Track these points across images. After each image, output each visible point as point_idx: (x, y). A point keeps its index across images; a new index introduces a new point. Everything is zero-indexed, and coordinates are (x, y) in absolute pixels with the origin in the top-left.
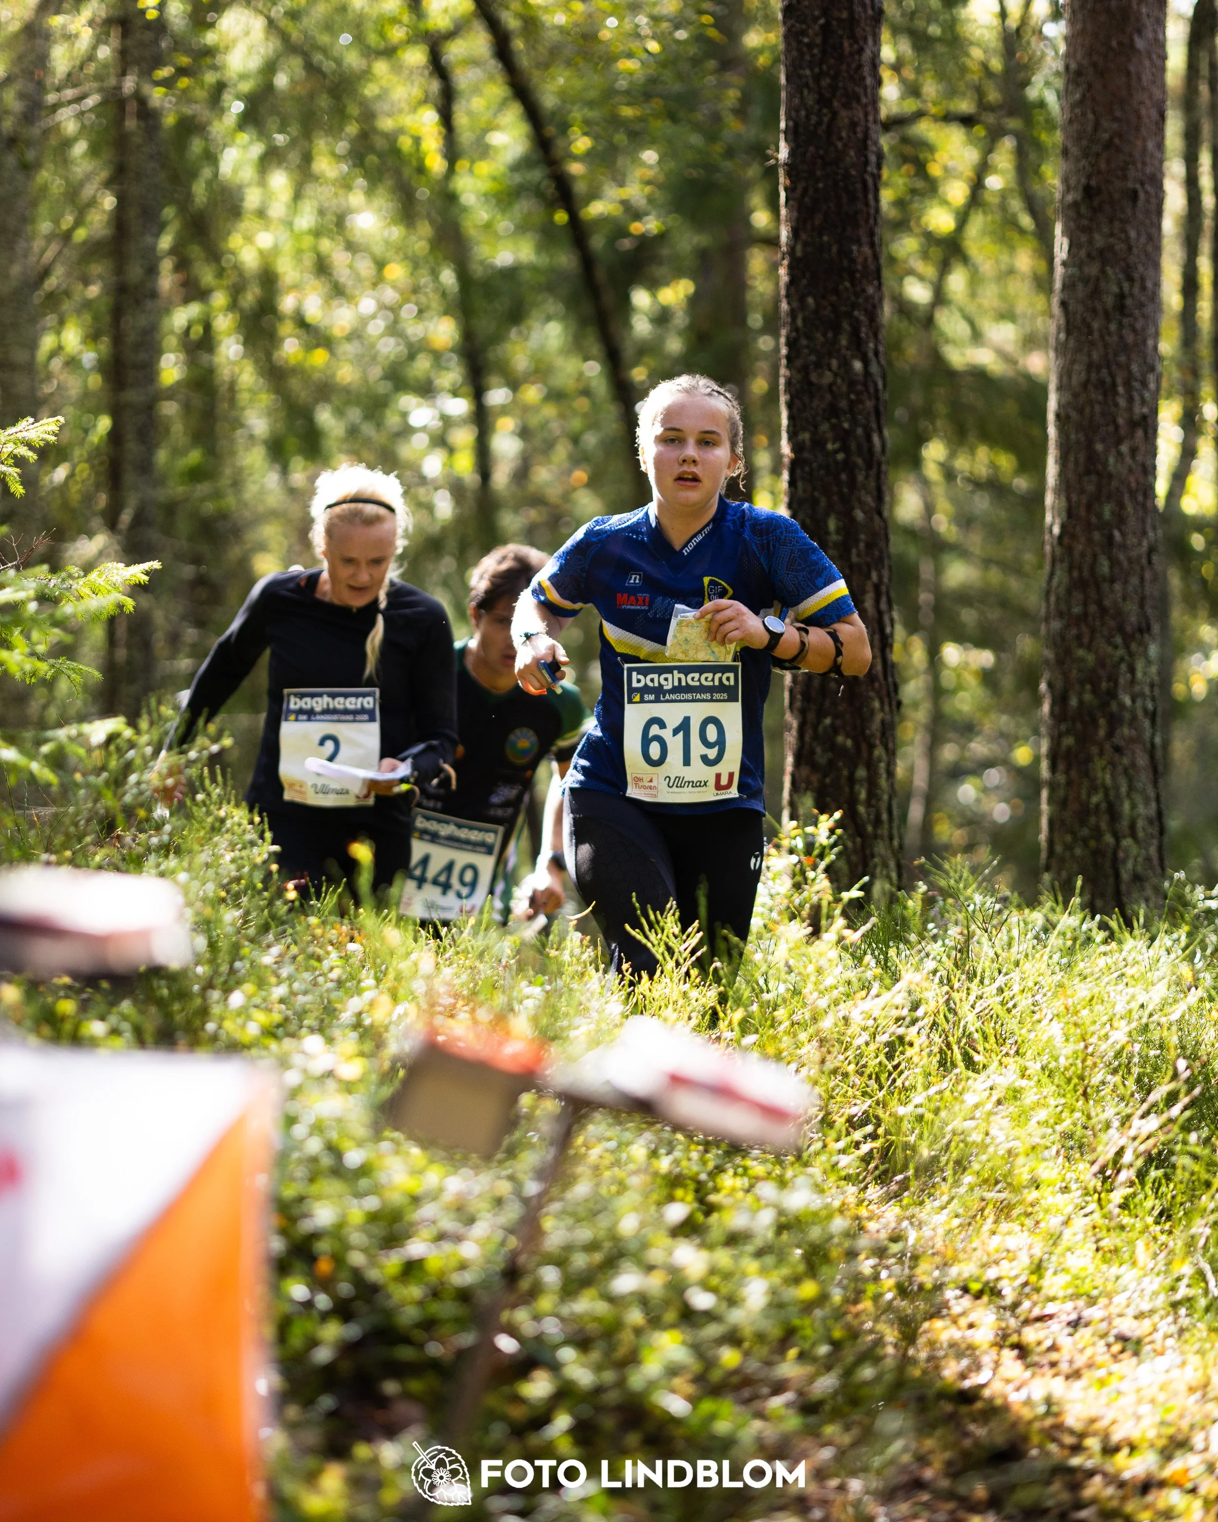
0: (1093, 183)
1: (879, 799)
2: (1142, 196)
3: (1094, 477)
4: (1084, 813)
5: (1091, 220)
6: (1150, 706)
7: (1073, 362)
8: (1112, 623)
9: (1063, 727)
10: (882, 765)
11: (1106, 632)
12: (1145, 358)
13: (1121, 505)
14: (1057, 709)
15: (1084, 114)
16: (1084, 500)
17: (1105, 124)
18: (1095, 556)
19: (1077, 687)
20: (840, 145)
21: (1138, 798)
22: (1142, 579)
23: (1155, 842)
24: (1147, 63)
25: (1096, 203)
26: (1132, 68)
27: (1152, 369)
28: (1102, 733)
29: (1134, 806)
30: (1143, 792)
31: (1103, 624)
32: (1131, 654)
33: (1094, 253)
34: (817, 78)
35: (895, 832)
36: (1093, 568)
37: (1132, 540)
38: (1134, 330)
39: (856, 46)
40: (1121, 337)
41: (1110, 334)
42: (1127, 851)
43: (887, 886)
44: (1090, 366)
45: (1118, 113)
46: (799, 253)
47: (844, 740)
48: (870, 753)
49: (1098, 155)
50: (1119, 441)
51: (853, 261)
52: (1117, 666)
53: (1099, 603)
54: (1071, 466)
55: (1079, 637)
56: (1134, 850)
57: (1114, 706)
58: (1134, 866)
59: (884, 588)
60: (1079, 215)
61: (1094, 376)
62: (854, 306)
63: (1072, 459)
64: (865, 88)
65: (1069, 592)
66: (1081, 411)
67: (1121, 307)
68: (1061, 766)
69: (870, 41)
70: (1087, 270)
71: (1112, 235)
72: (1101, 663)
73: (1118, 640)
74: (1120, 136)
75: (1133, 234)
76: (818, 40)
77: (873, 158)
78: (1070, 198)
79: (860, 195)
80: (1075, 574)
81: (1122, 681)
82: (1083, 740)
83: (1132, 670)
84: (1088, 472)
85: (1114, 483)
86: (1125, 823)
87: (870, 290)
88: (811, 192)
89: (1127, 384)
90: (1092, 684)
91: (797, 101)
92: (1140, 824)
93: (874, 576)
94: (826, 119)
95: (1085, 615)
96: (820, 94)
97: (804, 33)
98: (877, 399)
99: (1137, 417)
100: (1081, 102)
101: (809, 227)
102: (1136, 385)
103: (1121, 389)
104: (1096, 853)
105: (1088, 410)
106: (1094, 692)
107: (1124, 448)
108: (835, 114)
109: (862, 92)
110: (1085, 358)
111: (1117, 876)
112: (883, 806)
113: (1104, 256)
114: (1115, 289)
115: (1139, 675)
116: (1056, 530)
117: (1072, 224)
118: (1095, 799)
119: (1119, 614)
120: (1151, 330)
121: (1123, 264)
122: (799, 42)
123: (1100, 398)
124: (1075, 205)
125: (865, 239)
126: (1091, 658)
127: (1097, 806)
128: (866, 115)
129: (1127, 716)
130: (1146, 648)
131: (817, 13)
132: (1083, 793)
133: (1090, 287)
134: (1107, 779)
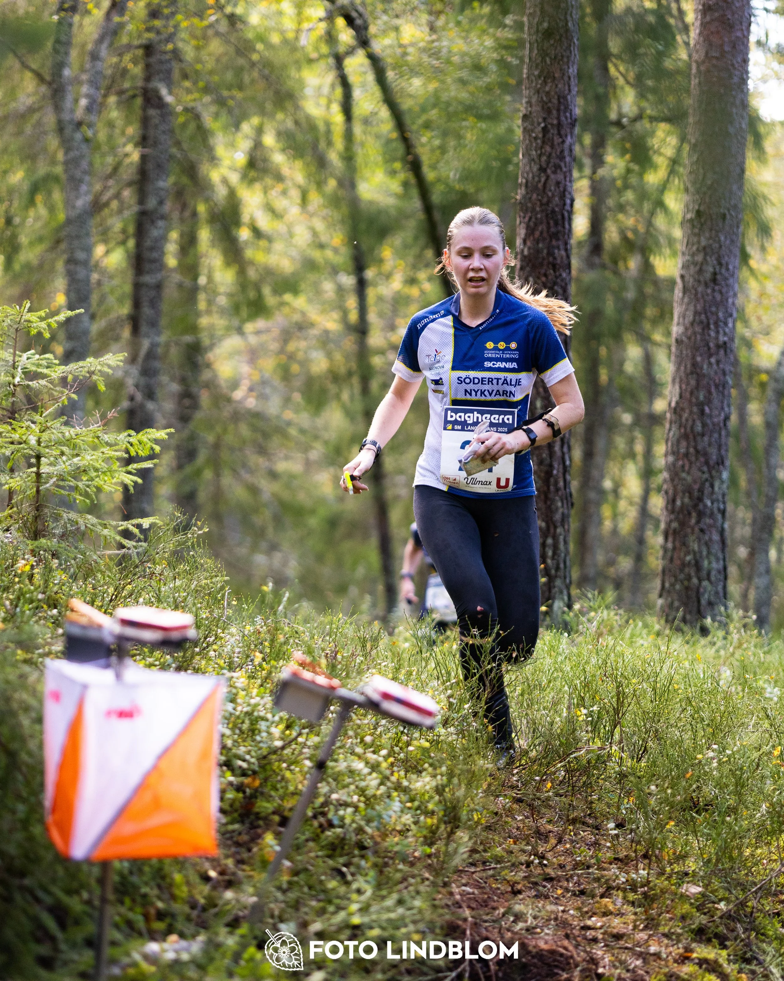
0: (702, 208)
1: (559, 556)
2: (728, 217)
3: (694, 376)
4: (684, 565)
5: (700, 229)
7: (686, 310)
8: (702, 459)
9: (672, 517)
10: (562, 537)
11: (698, 464)
12: (726, 308)
13: (710, 393)
14: (670, 507)
15: (698, 169)
17: (710, 175)
18: (694, 421)
19: (681, 494)
20: (550, 194)
21: (713, 559)
22: (720, 435)
23: (722, 583)
24: (734, 141)
25: (703, 220)
26: (726, 144)
28: (693, 521)
29: (710, 563)
30: (716, 555)
31: (697, 459)
32: (712, 477)
33: (701, 249)
34: (540, 156)
36: (692, 427)
37: (716, 412)
38: (721, 292)
39: (560, 140)
40: (714, 297)
41: (707, 295)
42: (705, 589)
43: (561, 604)
44: (696, 313)
45: (717, 169)
46: (526, 252)
48: (555, 531)
49: (705, 193)
50: (710, 356)
51: (555, 258)
52: (703, 484)
54: (682, 368)
55: (683, 466)
56: (709, 588)
57: (701, 507)
58: (709, 597)
60: (693, 226)
61: (697, 318)
62: (555, 283)
63: (683, 364)
64: (565, 163)
65: (678, 442)
66: (689, 338)
67: (714, 280)
68: (670, 539)
69: (569, 138)
70: (696, 258)
71: (711, 238)
72: (695, 482)
73: (705, 469)
74: (718, 182)
75: (722, 238)
76: (540, 135)
77: (568, 202)
78: (689, 216)
79: (560, 222)
80: (683, 430)
81: (706, 492)
82: (683, 524)
83: (712, 486)
84: (692, 373)
85: (706, 380)
86: (704, 573)
87: (564, 275)
88: (533, 220)
89: (716, 324)
90: (690, 493)
91: (528, 168)
92: (713, 573)
94: (543, 180)
95: (687, 455)
96: (541, 165)
97: (532, 131)
99: (721, 342)
101: (532, 238)
102: (721, 324)
103: (712, 326)
104: (687, 588)
105: (693, 338)
106: (690, 497)
107: (713, 360)
108: (548, 177)
109: (562, 165)
110: (692, 308)
111: (699, 601)
112: (561, 560)
113: (705, 250)
114: (711, 269)
115: (716, 489)
116: (673, 404)
117: (689, 232)
118: (688, 558)
119: (705, 454)
120: (731, 293)
121: (716, 255)
122: (530, 136)
123: (700, 331)
124: (691, 221)
126: (689, 479)
127: (689, 562)
128: (565, 178)
129: (708, 512)
130: (721, 474)
131: (540, 120)
132: (682, 554)
133: (698, 268)
134: (696, 547)
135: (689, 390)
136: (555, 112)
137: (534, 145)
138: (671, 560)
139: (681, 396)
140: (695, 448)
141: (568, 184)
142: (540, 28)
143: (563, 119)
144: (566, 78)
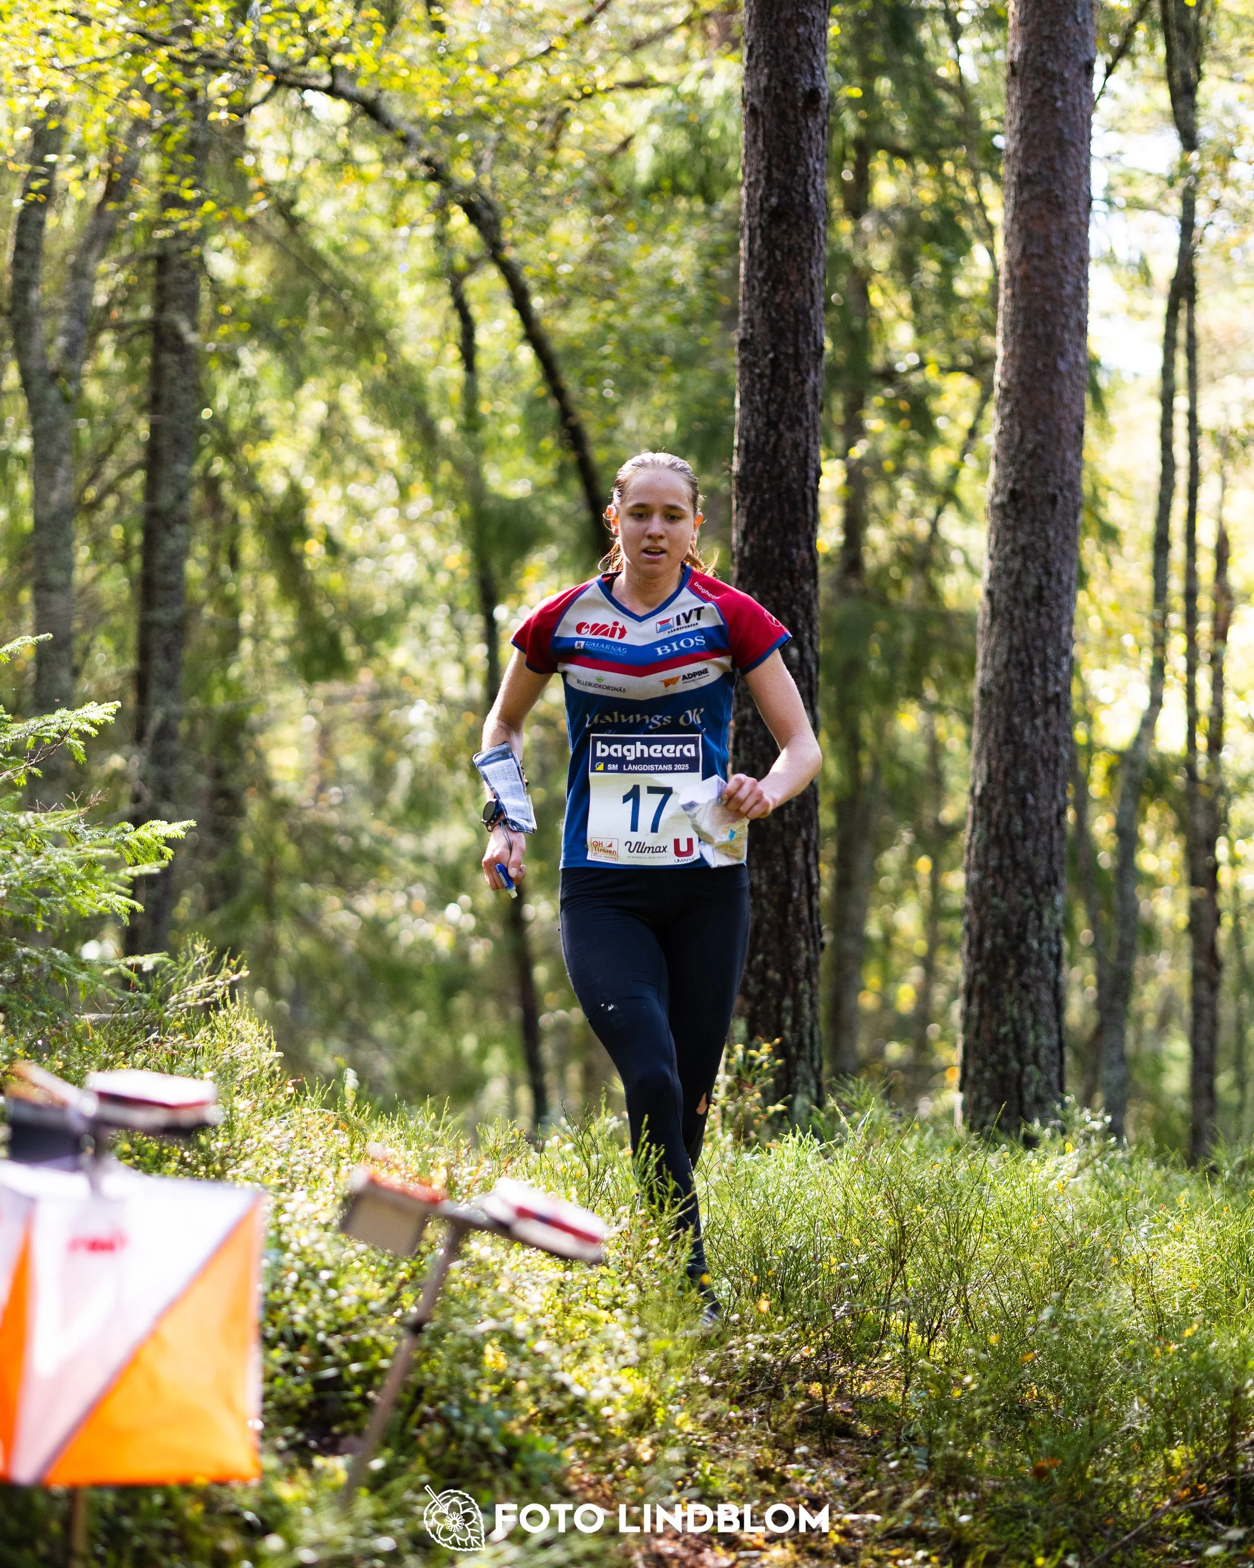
0: (1019, 487)
1: (802, 1026)
2: (1060, 499)
3: (1010, 747)
4: (997, 1041)
5: (1016, 520)
6: (1055, 949)
7: (996, 645)
8: (1023, 876)
9: (978, 966)
10: (806, 996)
11: (1017, 884)
12: (1059, 643)
13: (1034, 772)
14: (974, 950)
15: (1012, 426)
17: (1030, 435)
18: (1010, 816)
19: (991, 930)
20: (784, 462)
21: (1042, 1030)
22: (1051, 837)
23: (1056, 1069)
24: (1068, 383)
25: (1020, 505)
26: (1055, 388)
27: (1066, 652)
28: (1011, 972)
29: (1037, 1037)
30: (1046, 1025)
31: (1015, 876)
32: (1039, 903)
33: (1017, 549)
34: (767, 404)
35: (815, 1054)
36: (1008, 826)
37: (1043, 803)
38: (1050, 617)
40: (1039, 624)
41: (1029, 621)
42: (1030, 1076)
43: (807, 1101)
44: (1011, 649)
45: (1042, 427)
46: (747, 553)
47: (773, 975)
48: (796, 986)
49: (1023, 463)
50: (1035, 716)
51: (792, 562)
52: (1026, 913)
53: (1013, 858)
54: (991, 735)
55: (994, 887)
56: (1037, 1076)
57: (1023, 949)
58: (1037, 1089)
60: (1006, 515)
61: (1014, 658)
62: (793, 601)
63: (993, 729)
64: (807, 413)
65: (986, 848)
66: (1002, 689)
67: (1039, 598)
68: (976, 1001)
69: (812, 374)
70: (1010, 564)
71: (1033, 533)
72: (1013, 911)
73: (1028, 890)
74: (1043, 447)
75: (1051, 534)
76: (768, 372)
77: (812, 474)
78: (997, 500)
79: (800, 505)
80: (993, 831)
81: (1030, 926)
82: (995, 976)
83: (1040, 917)
84: (1006, 742)
85: (1029, 753)
86: (1029, 1052)
87: (807, 588)
88: (758, 502)
89: (1043, 666)
90: (1004, 928)
91: (748, 422)
92: (1043, 1052)
93: (804, 834)
94: (772, 440)
95: (999, 869)
96: (769, 418)
97: (755, 364)
98: (811, 681)
99: (1051, 694)
100: (1011, 415)
101: (756, 531)
102: (1051, 666)
103: (1037, 670)
104: (1003, 1077)
105: (1007, 688)
106: (1006, 935)
107: (1039, 722)
108: (780, 436)
109: (803, 416)
110: (1005, 642)
111: (1021, 1097)
112: (806, 1030)
113: (1025, 552)
114: (1035, 582)
115: (1046, 921)
116: (978, 791)
117: (1000, 523)
118: (1004, 1030)
119: (1029, 868)
120: (1066, 619)
121: (1042, 560)
122: (752, 372)
123: (1019, 677)
124: (1001, 507)
125: (803, 544)
126: (1004, 906)
127: (1006, 1035)
128: (807, 436)
129: (1034, 957)
130: (1053, 898)
131: (767, 348)
132: (994, 1024)
133: (1013, 578)
134: (1015, 1012)
135: (1002, 768)
136: (790, 335)
137: (758, 386)
138: (977, 1033)
139: (990, 779)
141: (811, 446)
142: (766, 206)
143: (803, 346)
144: (806, 281)
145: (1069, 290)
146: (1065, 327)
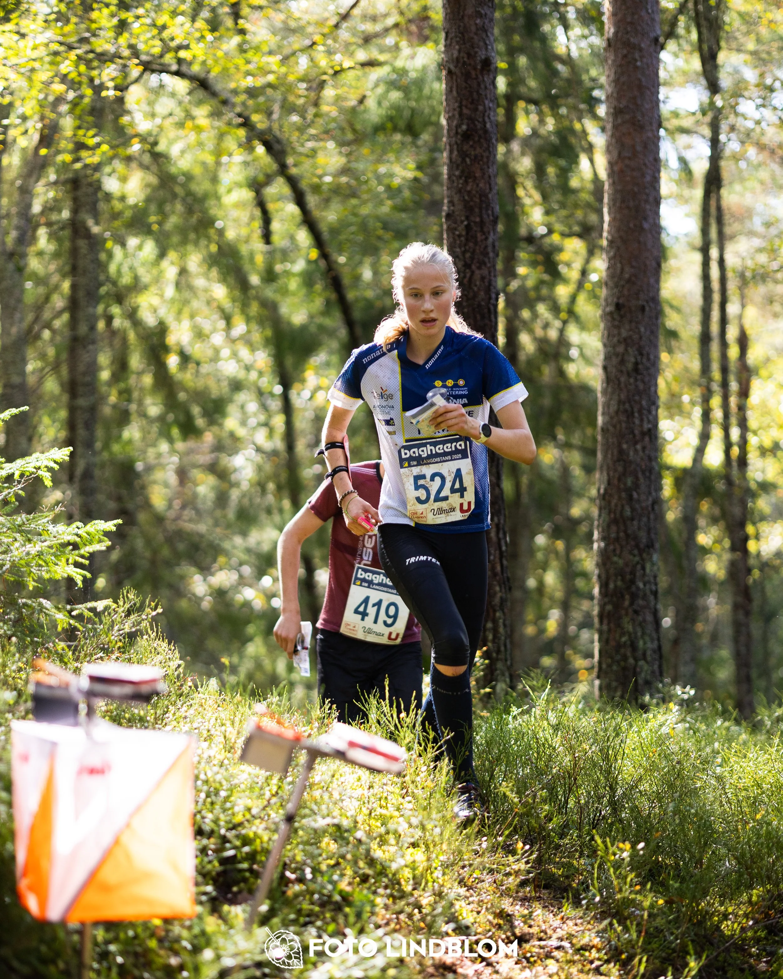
0: (621, 301)
1: (499, 639)
2: (647, 309)
3: (621, 463)
4: (619, 646)
5: (620, 322)
7: (610, 399)
8: (633, 543)
9: (606, 600)
10: (501, 621)
11: (629, 548)
12: (650, 397)
13: (637, 478)
14: (603, 590)
16: (617, 475)
17: (627, 269)
18: (623, 506)
19: (614, 578)
20: (475, 289)
21: (647, 638)
22: (649, 518)
23: (657, 662)
24: (649, 236)
25: (622, 312)
26: (641, 239)
27: (654, 403)
28: (627, 603)
29: (645, 643)
30: (650, 635)
31: (627, 543)
32: (643, 560)
33: (621, 340)
34: (464, 253)
35: (508, 657)
36: (621, 512)
37: (643, 497)
39: (484, 237)
40: (637, 386)
41: (630, 384)
42: (641, 667)
43: (504, 686)
44: (620, 402)
45: (634, 264)
48: (494, 614)
49: (623, 286)
50: (636, 443)
52: (635, 566)
54: (609, 456)
55: (614, 550)
56: (646, 667)
57: (634, 589)
58: (646, 676)
59: (501, 526)
60: (613, 319)
61: (622, 407)
63: (610, 452)
64: (489, 258)
65: (609, 526)
66: (614, 426)
67: (636, 370)
68: (605, 621)
69: (492, 234)
70: (617, 349)
71: (631, 330)
72: (626, 565)
73: (636, 552)
74: (635, 276)
75: (642, 329)
76: (464, 233)
77: (493, 296)
78: (608, 309)
80: (612, 516)
81: (638, 574)
82: (617, 607)
83: (644, 568)
84: (619, 460)
85: (633, 466)
86: (640, 653)
89: (640, 412)
90: (622, 576)
92: (649, 653)
94: (468, 275)
95: (617, 539)
96: (465, 262)
97: (456, 229)
99: (645, 430)
100: (614, 257)
102: (645, 412)
103: (636, 415)
104: (624, 669)
105: (618, 426)
106: (623, 580)
107: (639, 447)
108: (473, 273)
109: (486, 260)
110: (616, 397)
112: (502, 642)
113: (626, 342)
114: (633, 360)
115: (648, 571)
116: (602, 491)
117: (609, 324)
118: (624, 639)
119: (636, 538)
121: (637, 346)
122: (454, 234)
123: (625, 419)
124: (611, 313)
126: (621, 562)
127: (625, 642)
128: (490, 272)
129: (641, 594)
130: (651, 556)
131: (463, 218)
132: (617, 636)
133: (620, 358)
134: (630, 628)
135: (617, 476)
136: (477, 210)
137: (458, 242)
138: (607, 642)
139: (609, 483)
140: (625, 532)
141: (493, 278)
142: (459, 130)
143: (485, 216)
144: (486, 176)
145: (648, 178)
146: (647, 201)
